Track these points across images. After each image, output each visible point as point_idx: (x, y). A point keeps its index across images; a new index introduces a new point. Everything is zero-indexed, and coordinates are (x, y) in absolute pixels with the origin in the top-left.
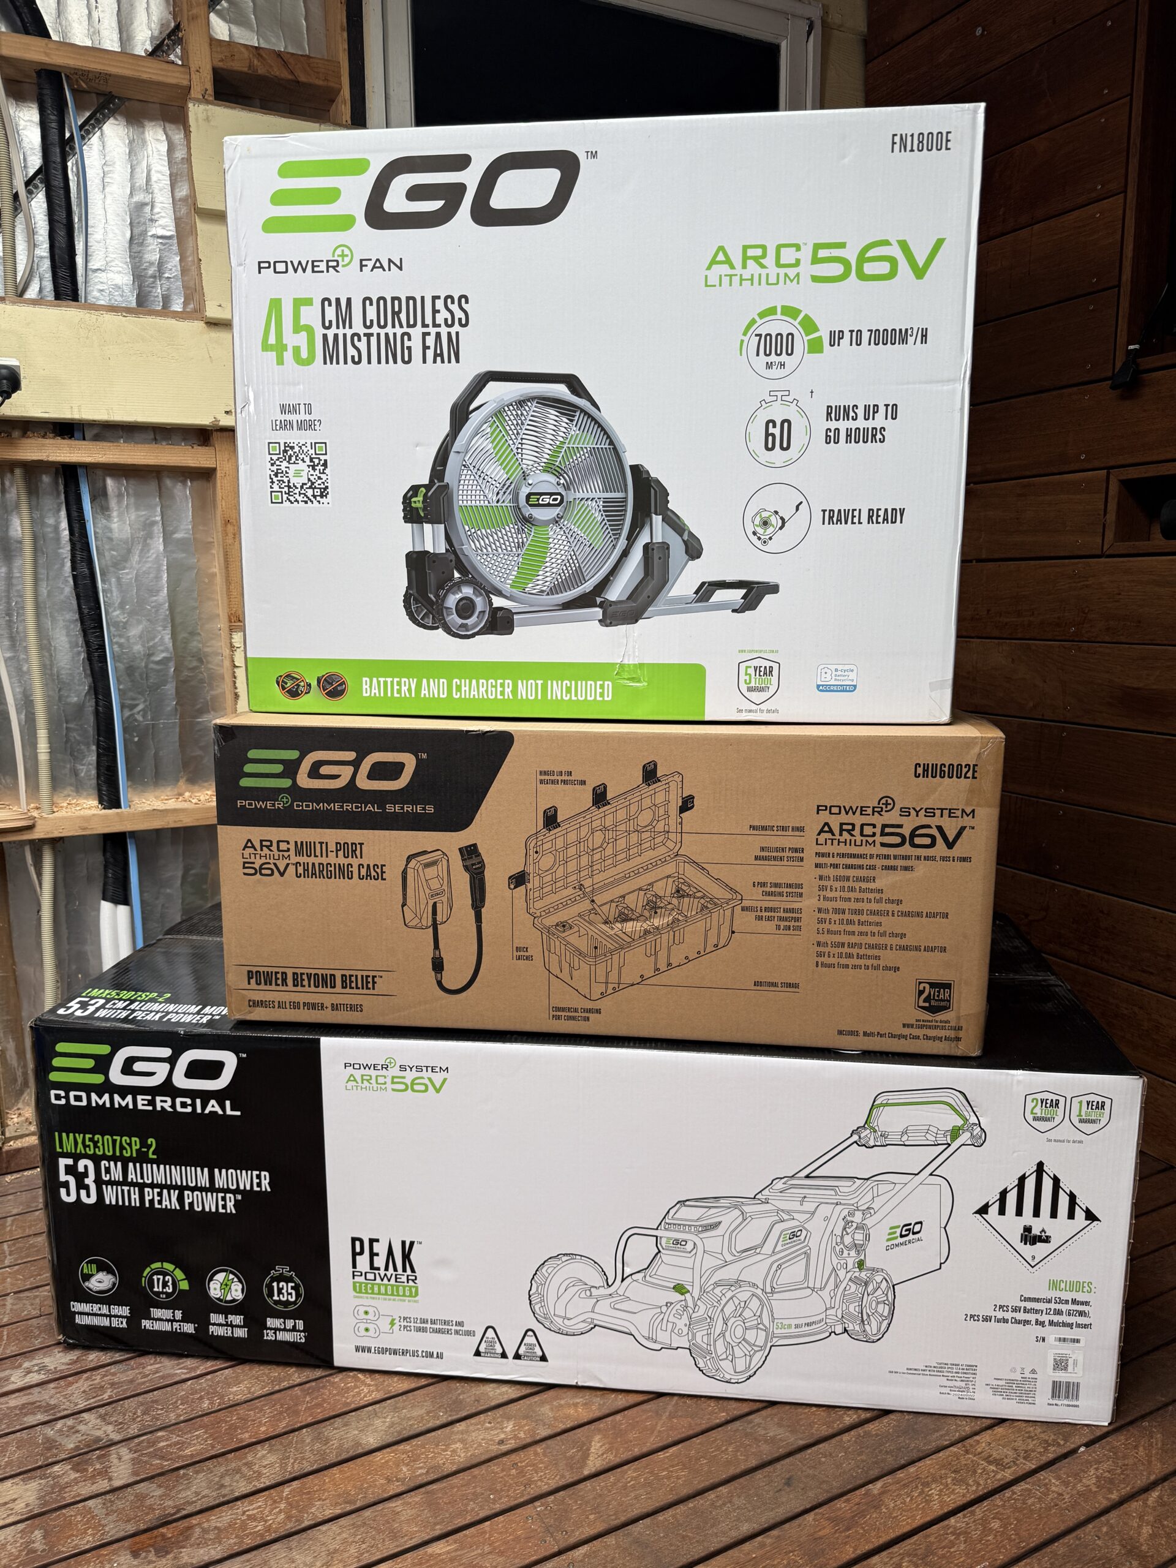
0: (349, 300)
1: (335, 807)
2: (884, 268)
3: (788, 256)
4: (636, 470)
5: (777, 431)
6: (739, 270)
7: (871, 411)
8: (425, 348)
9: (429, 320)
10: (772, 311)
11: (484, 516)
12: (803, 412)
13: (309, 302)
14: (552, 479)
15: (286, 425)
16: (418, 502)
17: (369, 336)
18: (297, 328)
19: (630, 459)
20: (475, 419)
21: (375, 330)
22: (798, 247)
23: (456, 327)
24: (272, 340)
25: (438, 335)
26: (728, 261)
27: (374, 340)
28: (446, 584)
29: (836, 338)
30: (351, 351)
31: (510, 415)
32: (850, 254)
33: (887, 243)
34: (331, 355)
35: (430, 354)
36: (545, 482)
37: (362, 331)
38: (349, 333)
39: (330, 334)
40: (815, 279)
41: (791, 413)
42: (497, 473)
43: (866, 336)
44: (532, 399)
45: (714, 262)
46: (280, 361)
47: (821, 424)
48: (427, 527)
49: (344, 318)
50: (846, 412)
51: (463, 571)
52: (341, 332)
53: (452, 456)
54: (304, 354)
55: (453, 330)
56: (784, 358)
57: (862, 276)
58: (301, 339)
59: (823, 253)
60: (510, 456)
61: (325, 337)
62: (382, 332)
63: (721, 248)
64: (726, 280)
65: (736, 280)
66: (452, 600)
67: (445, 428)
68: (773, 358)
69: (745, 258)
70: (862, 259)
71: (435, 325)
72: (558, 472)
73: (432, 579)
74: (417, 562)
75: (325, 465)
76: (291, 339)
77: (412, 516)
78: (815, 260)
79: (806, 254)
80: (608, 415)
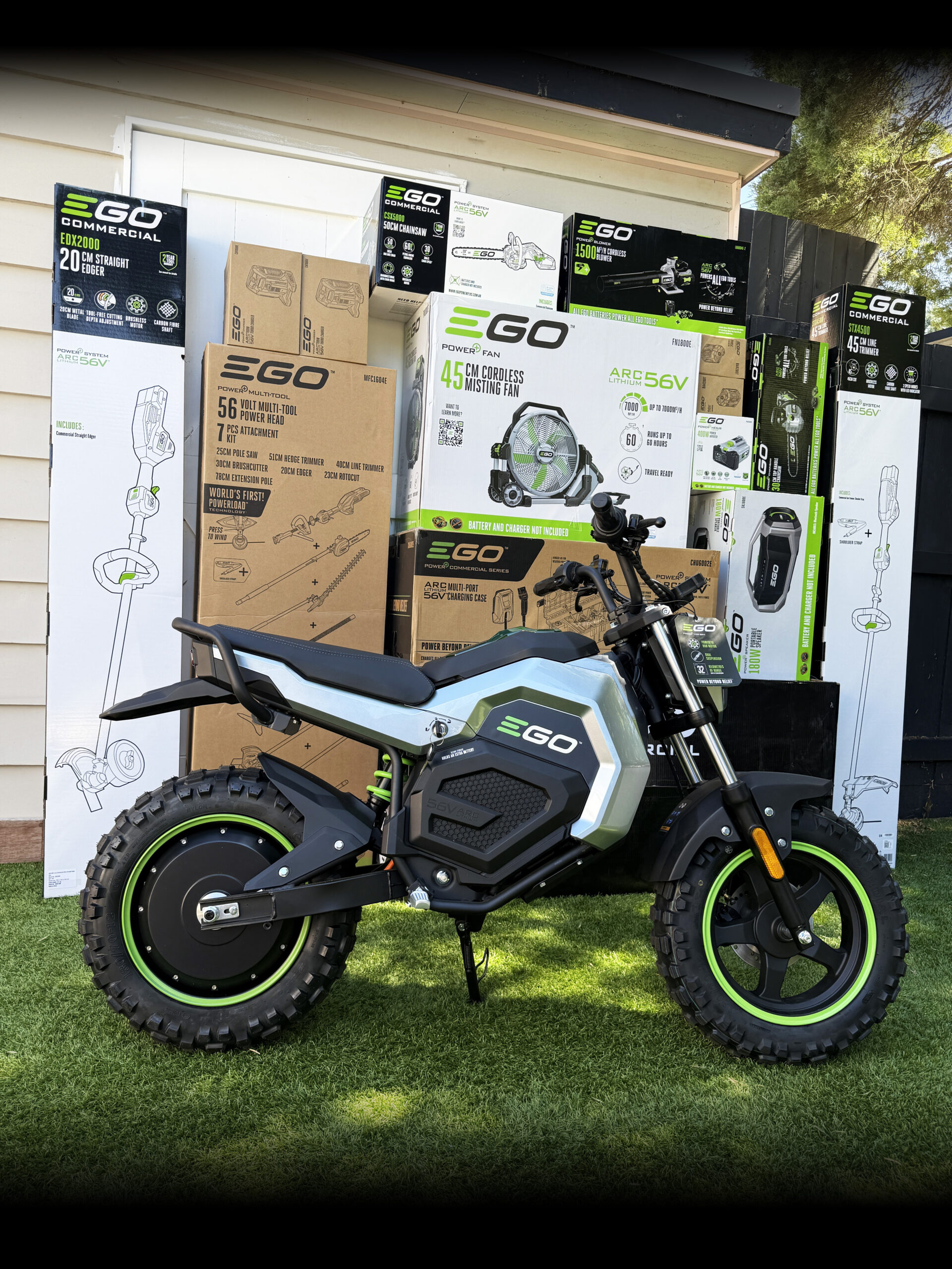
0: (477, 366)
1: (468, 568)
2: (668, 384)
3: (638, 375)
4: (581, 446)
5: (631, 438)
6: (621, 378)
7: (663, 435)
8: (506, 389)
9: (508, 379)
10: (631, 394)
11: (523, 458)
12: (640, 433)
13: (462, 364)
14: (550, 447)
15: (448, 413)
16: (497, 450)
17: (484, 381)
18: (456, 374)
19: (579, 442)
20: (522, 420)
21: (487, 379)
22: (641, 373)
23: (518, 383)
24: (445, 377)
25: (511, 385)
26: (617, 374)
27: (486, 383)
28: (505, 484)
29: (652, 407)
30: (477, 386)
31: (536, 420)
32: (658, 378)
33: (669, 376)
34: (468, 387)
35: (507, 392)
36: (546, 447)
37: (482, 379)
38: (477, 379)
39: (469, 378)
40: (646, 385)
41: (635, 432)
42: (529, 442)
43: (662, 407)
44: (544, 415)
45: (612, 373)
46: (448, 386)
47: (646, 438)
48: (500, 460)
49: (475, 373)
50: (654, 434)
51: (513, 480)
52: (473, 378)
53: (512, 433)
54: (458, 385)
55: (517, 384)
56: (634, 412)
57: (662, 386)
58: (457, 378)
59: (649, 376)
60: (534, 436)
61: (467, 379)
62: (490, 381)
63: (615, 369)
64: (616, 380)
65: (620, 381)
66: (508, 491)
67: (510, 422)
68: (631, 411)
69: (623, 373)
70: (662, 380)
71: (510, 381)
72: (552, 444)
73: (500, 482)
74: (495, 474)
75: (462, 431)
76: (454, 378)
77: (494, 455)
78: (647, 378)
79: (643, 375)
80: (571, 424)
